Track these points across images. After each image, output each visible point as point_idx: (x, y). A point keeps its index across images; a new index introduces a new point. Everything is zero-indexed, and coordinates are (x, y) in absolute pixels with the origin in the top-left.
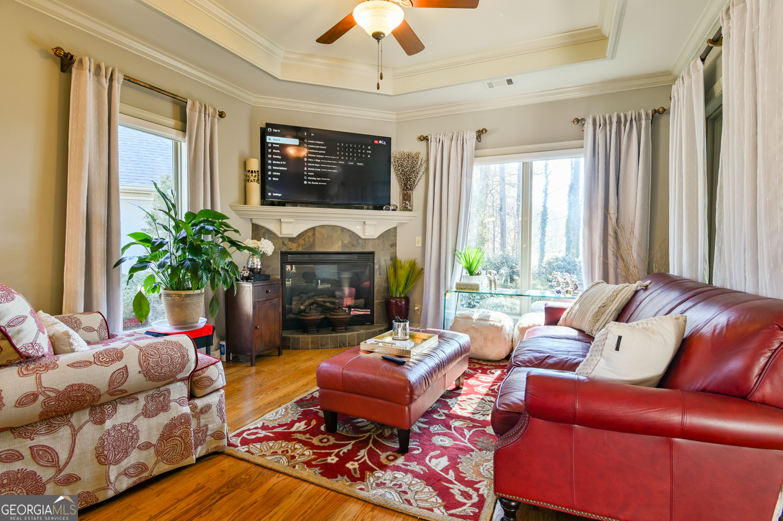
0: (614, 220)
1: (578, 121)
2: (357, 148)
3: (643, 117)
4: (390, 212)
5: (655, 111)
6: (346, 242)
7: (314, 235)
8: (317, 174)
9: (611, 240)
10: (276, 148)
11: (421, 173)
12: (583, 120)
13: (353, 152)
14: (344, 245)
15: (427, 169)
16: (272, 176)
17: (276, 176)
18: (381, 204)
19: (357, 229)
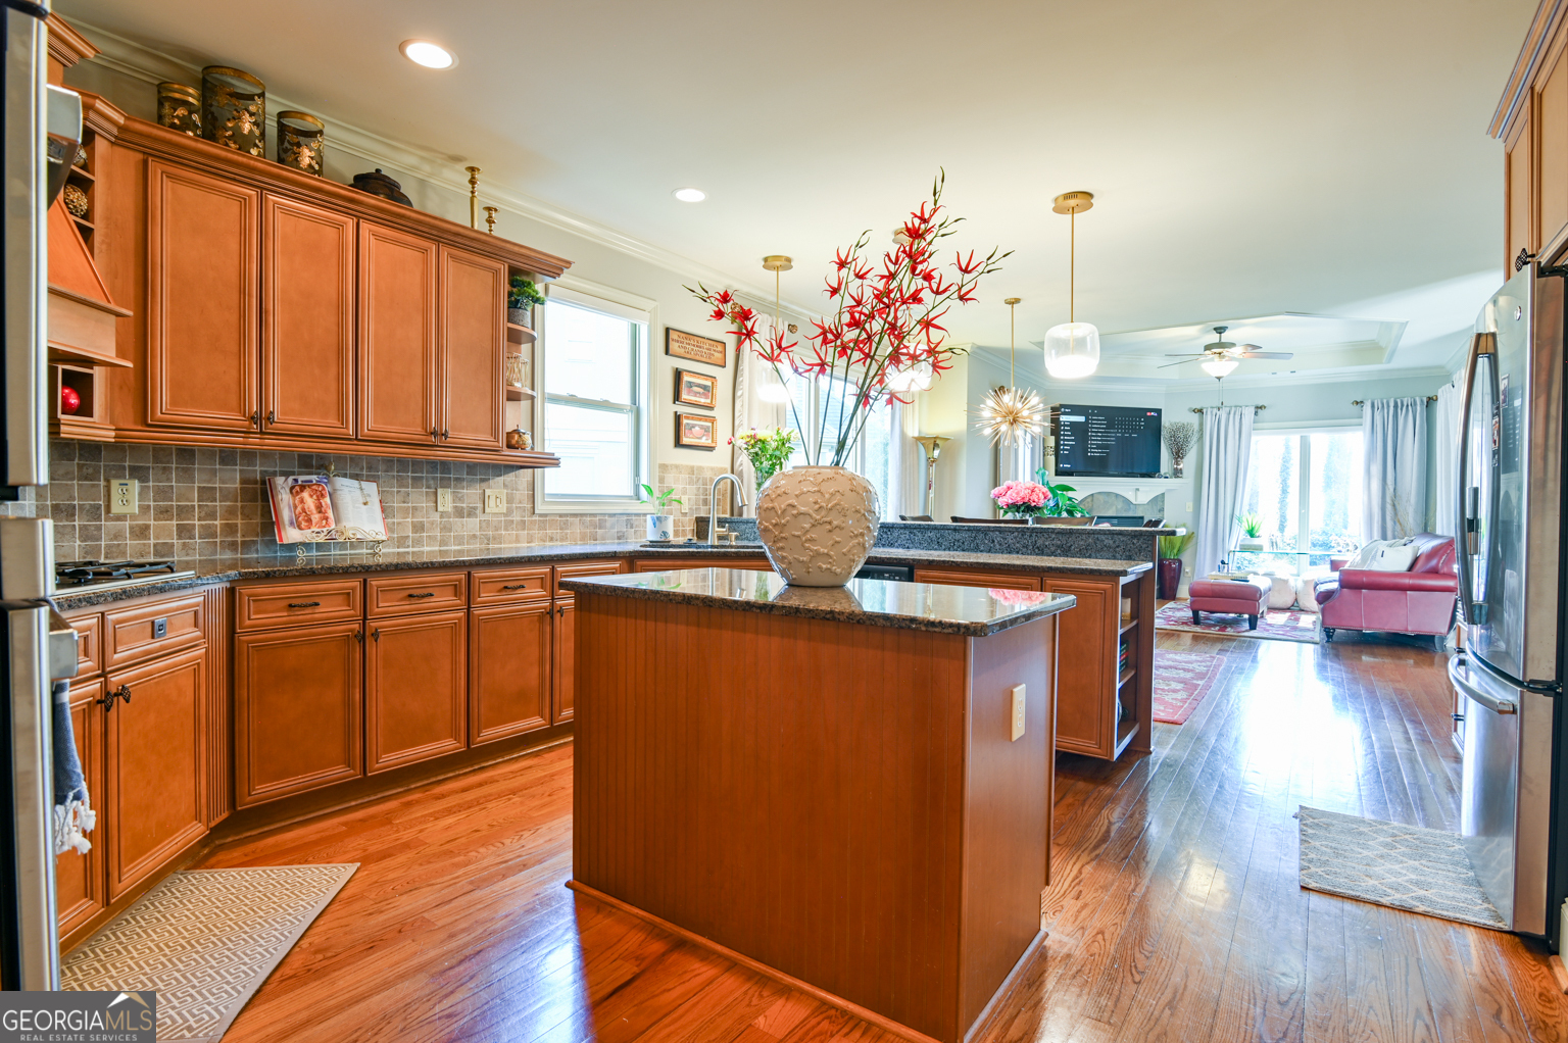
0: (1392, 490)
1: (1357, 403)
2: (1132, 421)
3: (1418, 402)
4: (1163, 479)
5: (1430, 399)
6: (1119, 507)
7: (1092, 500)
8: (1099, 446)
9: (1389, 507)
10: (1067, 426)
11: (1193, 442)
12: (1362, 402)
13: (1129, 425)
14: (1117, 510)
15: (1201, 438)
16: (1064, 450)
17: (1066, 450)
18: (1152, 471)
19: (1130, 496)
